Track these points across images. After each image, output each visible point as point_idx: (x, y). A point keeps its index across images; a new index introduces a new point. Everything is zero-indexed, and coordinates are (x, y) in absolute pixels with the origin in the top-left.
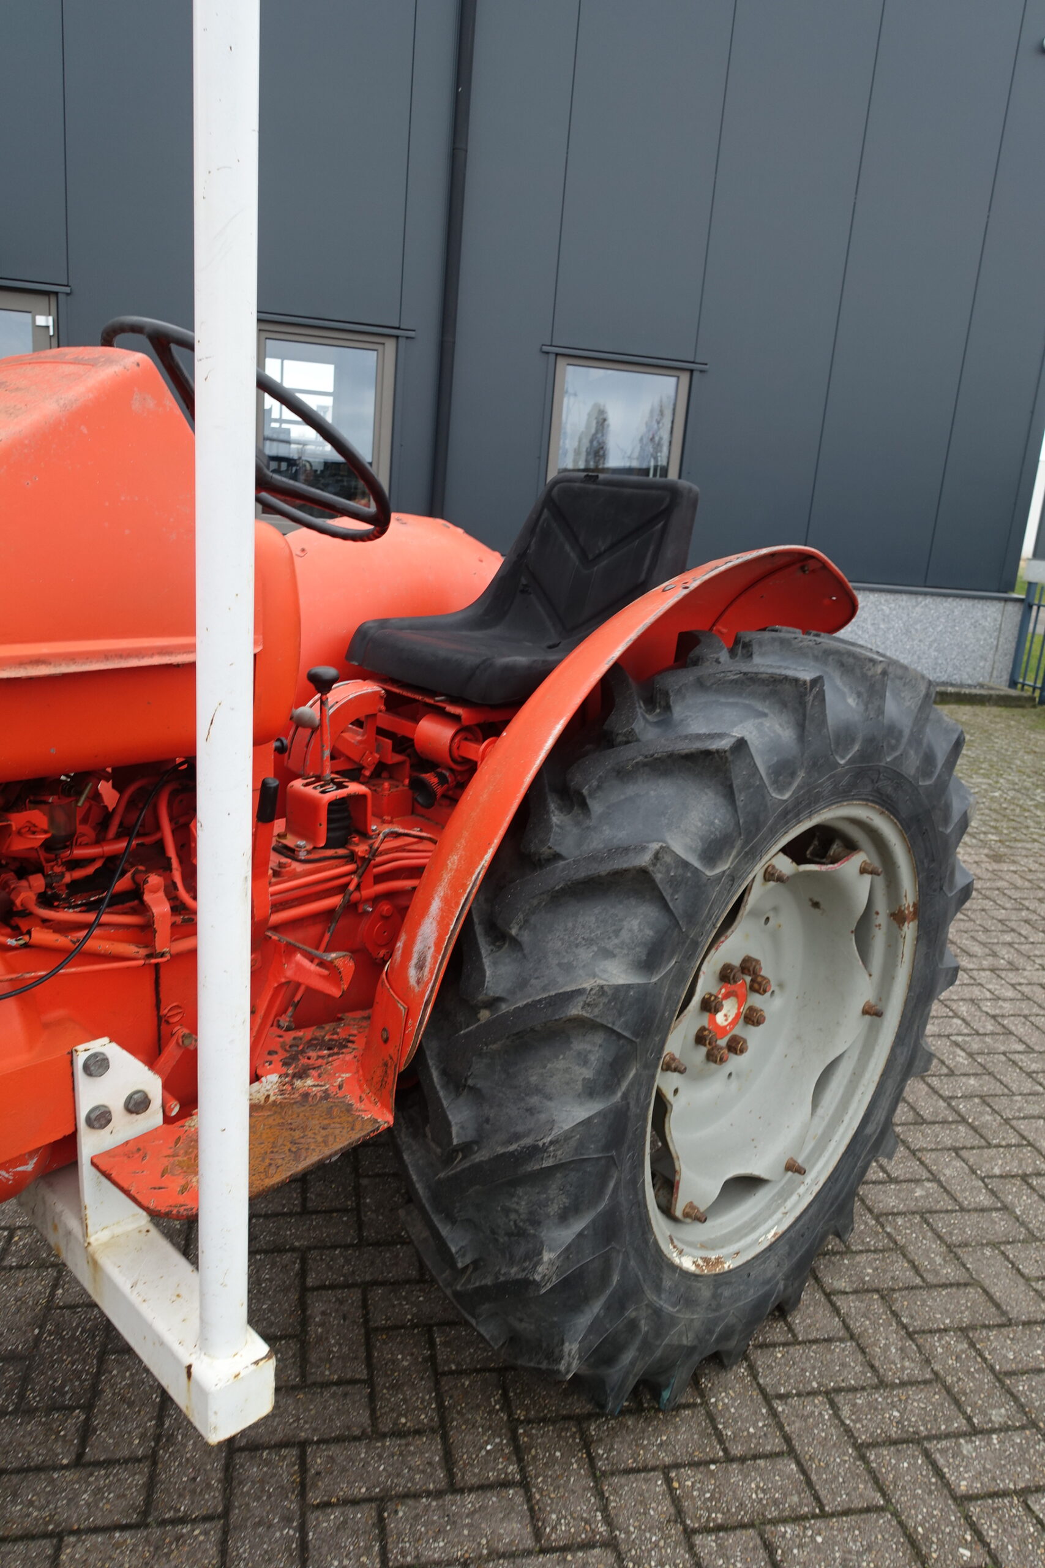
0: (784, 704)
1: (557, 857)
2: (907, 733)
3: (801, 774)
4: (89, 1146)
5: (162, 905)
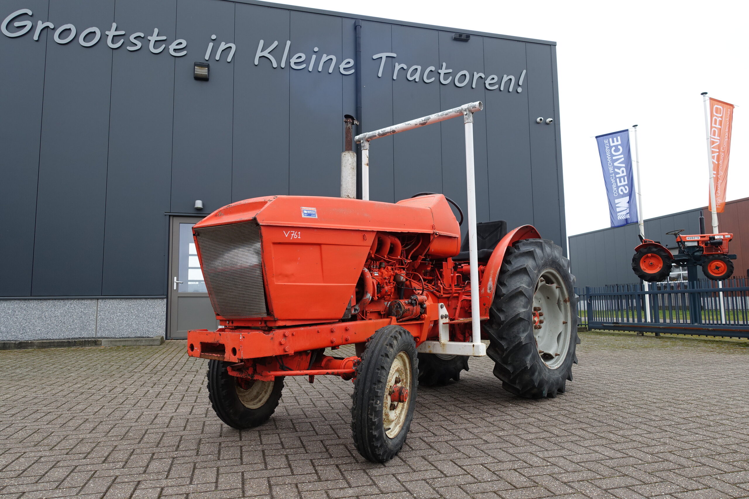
0: (538, 246)
1: (509, 270)
3: (544, 260)
4: (441, 322)
5: (441, 286)
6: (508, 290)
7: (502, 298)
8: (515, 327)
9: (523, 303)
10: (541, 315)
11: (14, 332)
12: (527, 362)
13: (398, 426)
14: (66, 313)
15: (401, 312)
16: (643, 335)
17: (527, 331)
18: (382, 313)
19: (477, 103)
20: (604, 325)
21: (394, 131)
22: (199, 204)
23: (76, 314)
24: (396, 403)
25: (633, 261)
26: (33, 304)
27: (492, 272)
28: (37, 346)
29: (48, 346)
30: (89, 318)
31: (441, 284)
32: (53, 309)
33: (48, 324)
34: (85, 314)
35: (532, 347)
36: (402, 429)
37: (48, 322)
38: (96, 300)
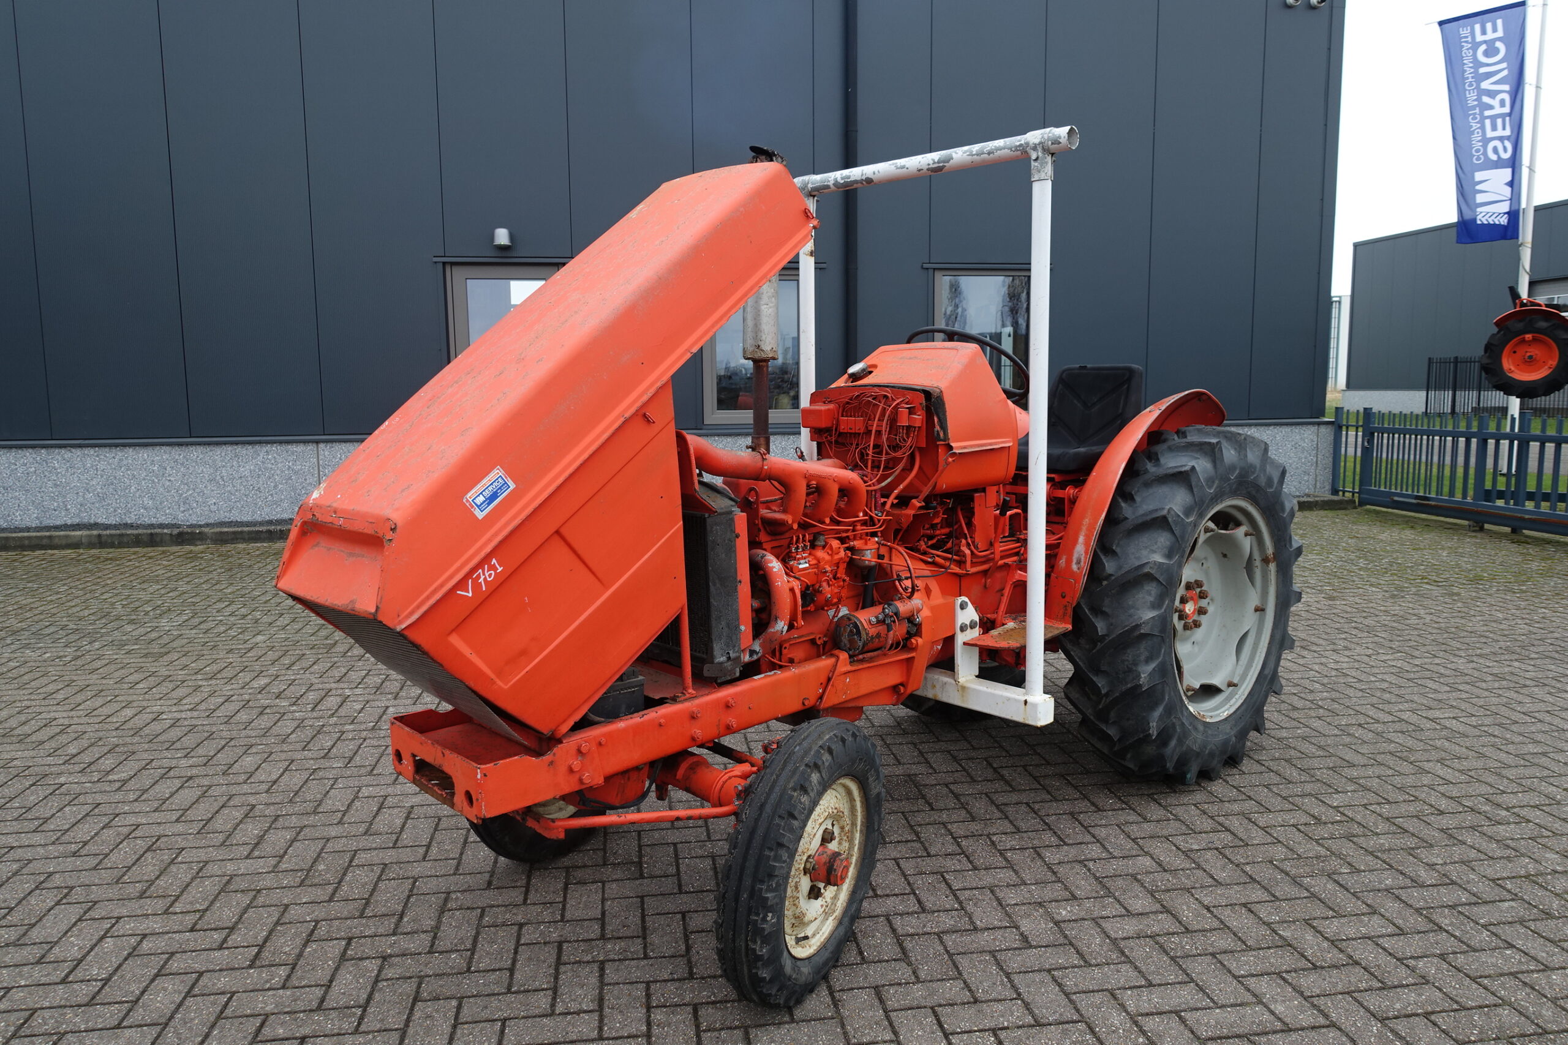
0: (1206, 454)
1: (1126, 518)
2: (1258, 466)
3: (1217, 482)
4: (961, 638)
5: (968, 552)
6: (1120, 568)
7: (1105, 583)
8: (1129, 651)
9: (1152, 599)
10: (1203, 596)
11: (169, 508)
12: (1151, 724)
13: (831, 919)
14: (260, 470)
15: (860, 644)
16: (1482, 529)
17: (1158, 657)
18: (819, 642)
19: (1062, 132)
20: (1396, 498)
21: (869, 181)
22: (502, 236)
23: (278, 472)
24: (821, 885)
25: (1486, 351)
26: (196, 453)
27: (1086, 521)
28: (212, 539)
29: (232, 539)
30: (305, 480)
31: (968, 545)
32: (235, 463)
33: (229, 491)
34: (296, 473)
35: (1167, 689)
36: (840, 923)
37: (229, 488)
38: (315, 445)
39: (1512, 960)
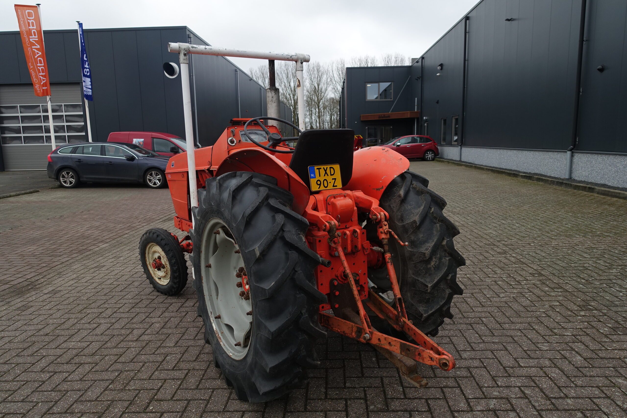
39: (18, 397)
